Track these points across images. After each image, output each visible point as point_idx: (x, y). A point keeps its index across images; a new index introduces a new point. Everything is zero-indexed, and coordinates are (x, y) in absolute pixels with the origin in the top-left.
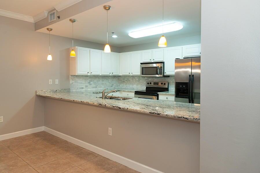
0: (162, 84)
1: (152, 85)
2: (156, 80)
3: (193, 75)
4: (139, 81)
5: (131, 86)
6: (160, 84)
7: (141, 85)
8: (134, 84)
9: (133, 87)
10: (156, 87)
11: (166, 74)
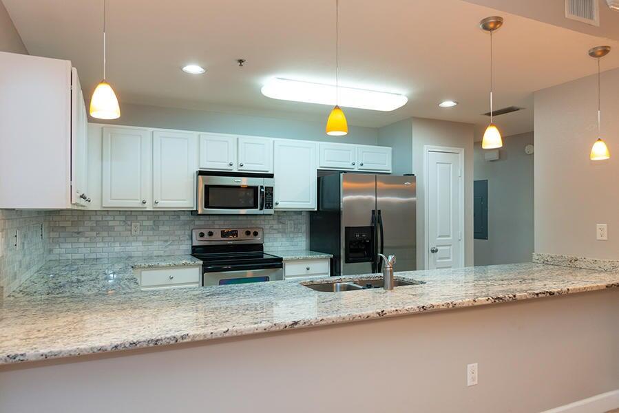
0: (248, 233)
1: (217, 239)
2: (222, 222)
3: (379, 211)
4: (155, 227)
5: (117, 248)
6: (241, 234)
7: (166, 241)
8: (131, 238)
9: (128, 249)
10: (231, 242)
11: (278, 206)
